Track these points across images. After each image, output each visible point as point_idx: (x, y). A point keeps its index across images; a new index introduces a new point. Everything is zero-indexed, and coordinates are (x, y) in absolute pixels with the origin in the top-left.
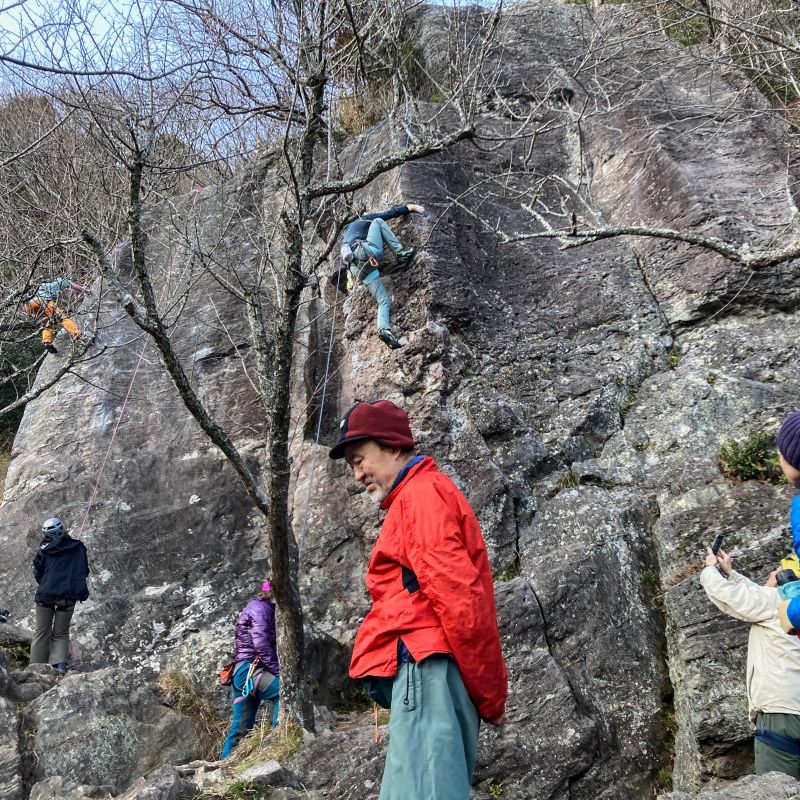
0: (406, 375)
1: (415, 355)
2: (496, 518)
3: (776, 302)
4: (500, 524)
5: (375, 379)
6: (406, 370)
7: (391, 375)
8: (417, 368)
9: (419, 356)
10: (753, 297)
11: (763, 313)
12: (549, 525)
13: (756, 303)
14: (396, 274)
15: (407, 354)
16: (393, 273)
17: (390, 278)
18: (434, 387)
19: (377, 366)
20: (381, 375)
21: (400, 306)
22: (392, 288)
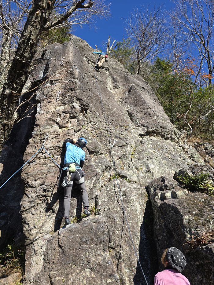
0: (62, 120)
1: (66, 113)
5: (47, 118)
6: (62, 117)
7: (54, 118)
8: (67, 119)
9: (68, 115)
10: (159, 133)
11: (161, 138)
12: (109, 193)
13: (160, 135)
14: (63, 84)
15: (63, 112)
16: (62, 83)
17: (60, 84)
18: (72, 128)
19: (49, 114)
20: (50, 117)
21: (63, 95)
22: (61, 88)
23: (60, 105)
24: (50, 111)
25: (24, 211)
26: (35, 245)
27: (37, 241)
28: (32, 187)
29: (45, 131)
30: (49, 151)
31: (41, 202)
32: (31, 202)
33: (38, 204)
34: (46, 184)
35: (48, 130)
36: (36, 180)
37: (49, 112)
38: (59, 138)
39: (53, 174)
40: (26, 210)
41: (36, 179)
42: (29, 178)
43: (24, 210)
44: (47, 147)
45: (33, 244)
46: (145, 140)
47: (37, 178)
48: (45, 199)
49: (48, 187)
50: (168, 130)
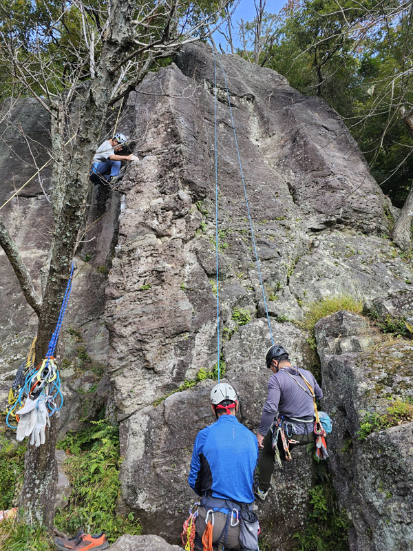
0: (160, 223)
1: (167, 211)
2: (210, 333)
3: (363, 228)
4: (213, 337)
5: (137, 222)
6: (160, 219)
7: (149, 222)
8: (169, 220)
9: (170, 213)
10: (352, 223)
11: (355, 233)
12: (244, 342)
13: (353, 226)
14: (160, 156)
15: (162, 209)
16: (158, 154)
17: (155, 157)
18: (178, 235)
19: (139, 214)
20: (141, 219)
21: (161, 177)
22: (156, 164)
23: (157, 196)
24: (141, 209)
25: (113, 372)
26: (131, 421)
27: (133, 416)
28: (121, 336)
29: (135, 245)
30: (143, 279)
31: (135, 359)
32: (121, 359)
33: (131, 362)
34: (141, 331)
35: (140, 243)
36: (125, 326)
37: (139, 211)
38: (157, 255)
39: (151, 316)
40: (115, 371)
41: (126, 324)
42: (115, 323)
43: (113, 370)
44: (139, 273)
45: (129, 420)
46: (320, 241)
47: (128, 323)
48: (141, 354)
49: (144, 337)
50: (371, 216)
